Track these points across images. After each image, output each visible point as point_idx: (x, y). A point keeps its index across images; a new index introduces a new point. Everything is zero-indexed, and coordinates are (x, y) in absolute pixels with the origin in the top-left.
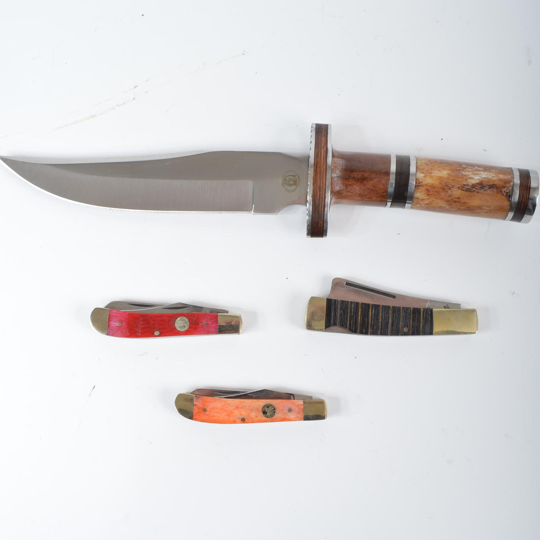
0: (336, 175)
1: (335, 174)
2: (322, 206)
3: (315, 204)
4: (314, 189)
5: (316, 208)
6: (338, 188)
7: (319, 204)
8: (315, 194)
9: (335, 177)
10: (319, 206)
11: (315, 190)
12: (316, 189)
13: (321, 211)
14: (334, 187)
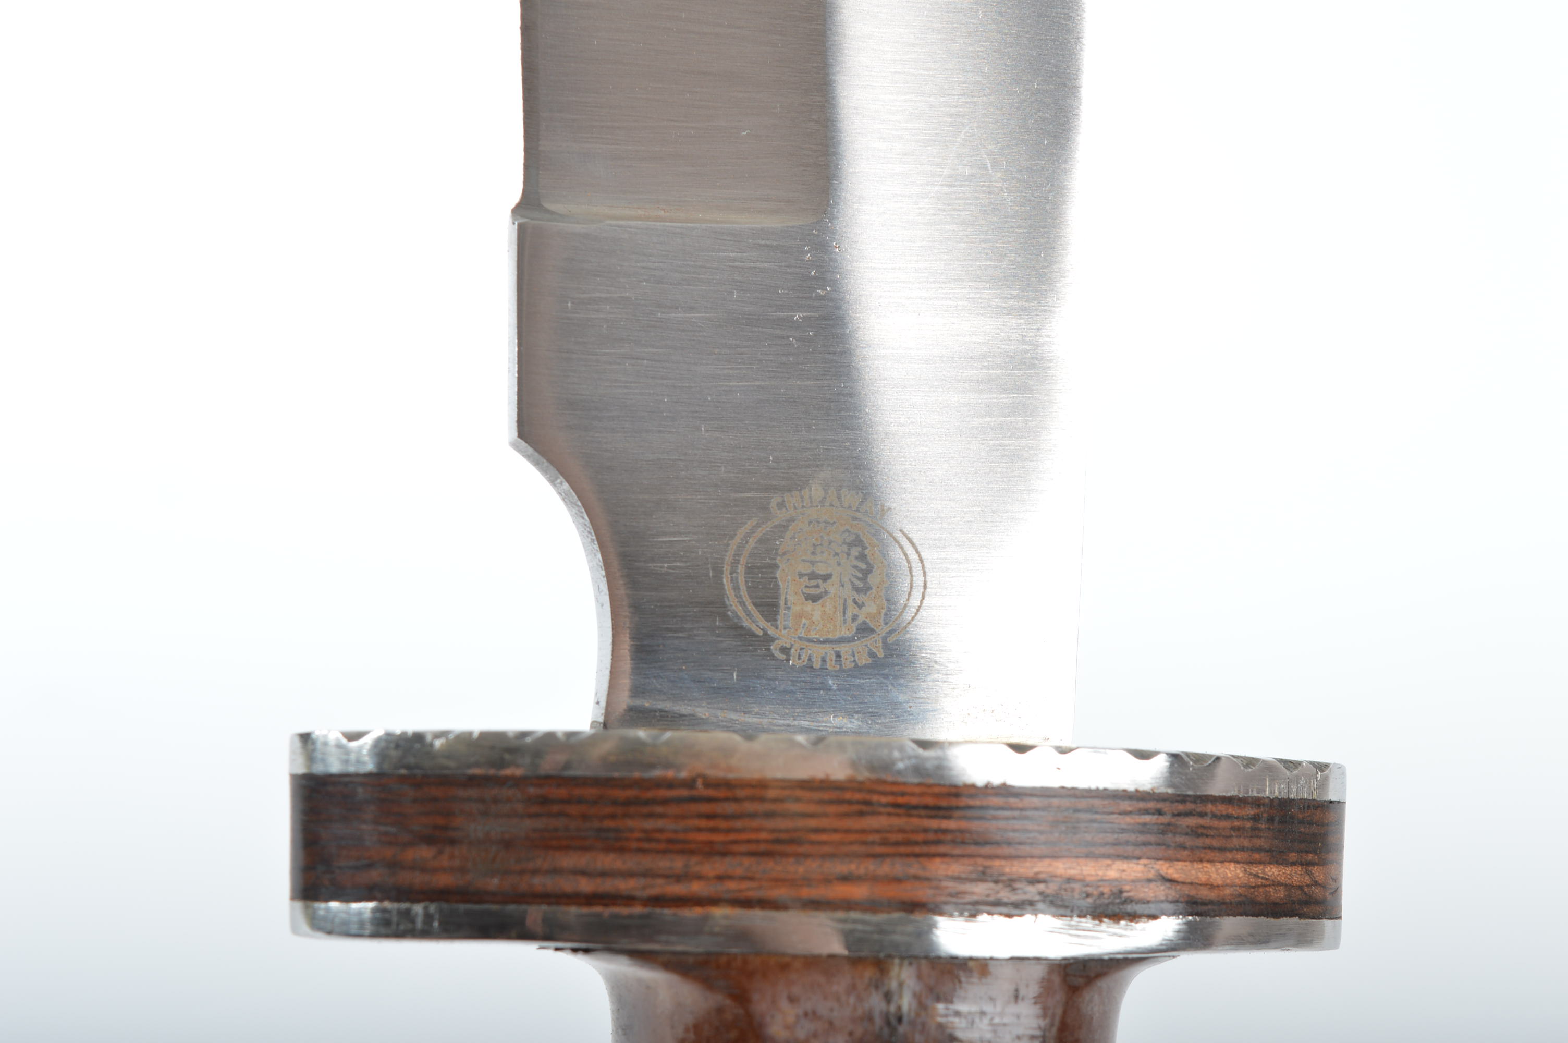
0: (906, 1002)
1: (917, 996)
2: (603, 874)
3: (628, 803)
4: (771, 793)
5: (585, 817)
6: (787, 1027)
7: (622, 850)
8: (730, 808)
9: (888, 997)
10: (608, 849)
11: (768, 807)
12: (769, 815)
13: (556, 871)
14: (796, 990)
